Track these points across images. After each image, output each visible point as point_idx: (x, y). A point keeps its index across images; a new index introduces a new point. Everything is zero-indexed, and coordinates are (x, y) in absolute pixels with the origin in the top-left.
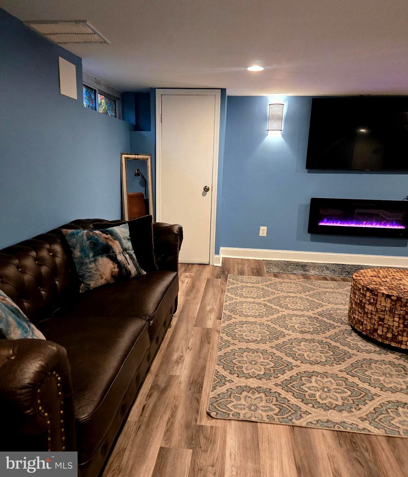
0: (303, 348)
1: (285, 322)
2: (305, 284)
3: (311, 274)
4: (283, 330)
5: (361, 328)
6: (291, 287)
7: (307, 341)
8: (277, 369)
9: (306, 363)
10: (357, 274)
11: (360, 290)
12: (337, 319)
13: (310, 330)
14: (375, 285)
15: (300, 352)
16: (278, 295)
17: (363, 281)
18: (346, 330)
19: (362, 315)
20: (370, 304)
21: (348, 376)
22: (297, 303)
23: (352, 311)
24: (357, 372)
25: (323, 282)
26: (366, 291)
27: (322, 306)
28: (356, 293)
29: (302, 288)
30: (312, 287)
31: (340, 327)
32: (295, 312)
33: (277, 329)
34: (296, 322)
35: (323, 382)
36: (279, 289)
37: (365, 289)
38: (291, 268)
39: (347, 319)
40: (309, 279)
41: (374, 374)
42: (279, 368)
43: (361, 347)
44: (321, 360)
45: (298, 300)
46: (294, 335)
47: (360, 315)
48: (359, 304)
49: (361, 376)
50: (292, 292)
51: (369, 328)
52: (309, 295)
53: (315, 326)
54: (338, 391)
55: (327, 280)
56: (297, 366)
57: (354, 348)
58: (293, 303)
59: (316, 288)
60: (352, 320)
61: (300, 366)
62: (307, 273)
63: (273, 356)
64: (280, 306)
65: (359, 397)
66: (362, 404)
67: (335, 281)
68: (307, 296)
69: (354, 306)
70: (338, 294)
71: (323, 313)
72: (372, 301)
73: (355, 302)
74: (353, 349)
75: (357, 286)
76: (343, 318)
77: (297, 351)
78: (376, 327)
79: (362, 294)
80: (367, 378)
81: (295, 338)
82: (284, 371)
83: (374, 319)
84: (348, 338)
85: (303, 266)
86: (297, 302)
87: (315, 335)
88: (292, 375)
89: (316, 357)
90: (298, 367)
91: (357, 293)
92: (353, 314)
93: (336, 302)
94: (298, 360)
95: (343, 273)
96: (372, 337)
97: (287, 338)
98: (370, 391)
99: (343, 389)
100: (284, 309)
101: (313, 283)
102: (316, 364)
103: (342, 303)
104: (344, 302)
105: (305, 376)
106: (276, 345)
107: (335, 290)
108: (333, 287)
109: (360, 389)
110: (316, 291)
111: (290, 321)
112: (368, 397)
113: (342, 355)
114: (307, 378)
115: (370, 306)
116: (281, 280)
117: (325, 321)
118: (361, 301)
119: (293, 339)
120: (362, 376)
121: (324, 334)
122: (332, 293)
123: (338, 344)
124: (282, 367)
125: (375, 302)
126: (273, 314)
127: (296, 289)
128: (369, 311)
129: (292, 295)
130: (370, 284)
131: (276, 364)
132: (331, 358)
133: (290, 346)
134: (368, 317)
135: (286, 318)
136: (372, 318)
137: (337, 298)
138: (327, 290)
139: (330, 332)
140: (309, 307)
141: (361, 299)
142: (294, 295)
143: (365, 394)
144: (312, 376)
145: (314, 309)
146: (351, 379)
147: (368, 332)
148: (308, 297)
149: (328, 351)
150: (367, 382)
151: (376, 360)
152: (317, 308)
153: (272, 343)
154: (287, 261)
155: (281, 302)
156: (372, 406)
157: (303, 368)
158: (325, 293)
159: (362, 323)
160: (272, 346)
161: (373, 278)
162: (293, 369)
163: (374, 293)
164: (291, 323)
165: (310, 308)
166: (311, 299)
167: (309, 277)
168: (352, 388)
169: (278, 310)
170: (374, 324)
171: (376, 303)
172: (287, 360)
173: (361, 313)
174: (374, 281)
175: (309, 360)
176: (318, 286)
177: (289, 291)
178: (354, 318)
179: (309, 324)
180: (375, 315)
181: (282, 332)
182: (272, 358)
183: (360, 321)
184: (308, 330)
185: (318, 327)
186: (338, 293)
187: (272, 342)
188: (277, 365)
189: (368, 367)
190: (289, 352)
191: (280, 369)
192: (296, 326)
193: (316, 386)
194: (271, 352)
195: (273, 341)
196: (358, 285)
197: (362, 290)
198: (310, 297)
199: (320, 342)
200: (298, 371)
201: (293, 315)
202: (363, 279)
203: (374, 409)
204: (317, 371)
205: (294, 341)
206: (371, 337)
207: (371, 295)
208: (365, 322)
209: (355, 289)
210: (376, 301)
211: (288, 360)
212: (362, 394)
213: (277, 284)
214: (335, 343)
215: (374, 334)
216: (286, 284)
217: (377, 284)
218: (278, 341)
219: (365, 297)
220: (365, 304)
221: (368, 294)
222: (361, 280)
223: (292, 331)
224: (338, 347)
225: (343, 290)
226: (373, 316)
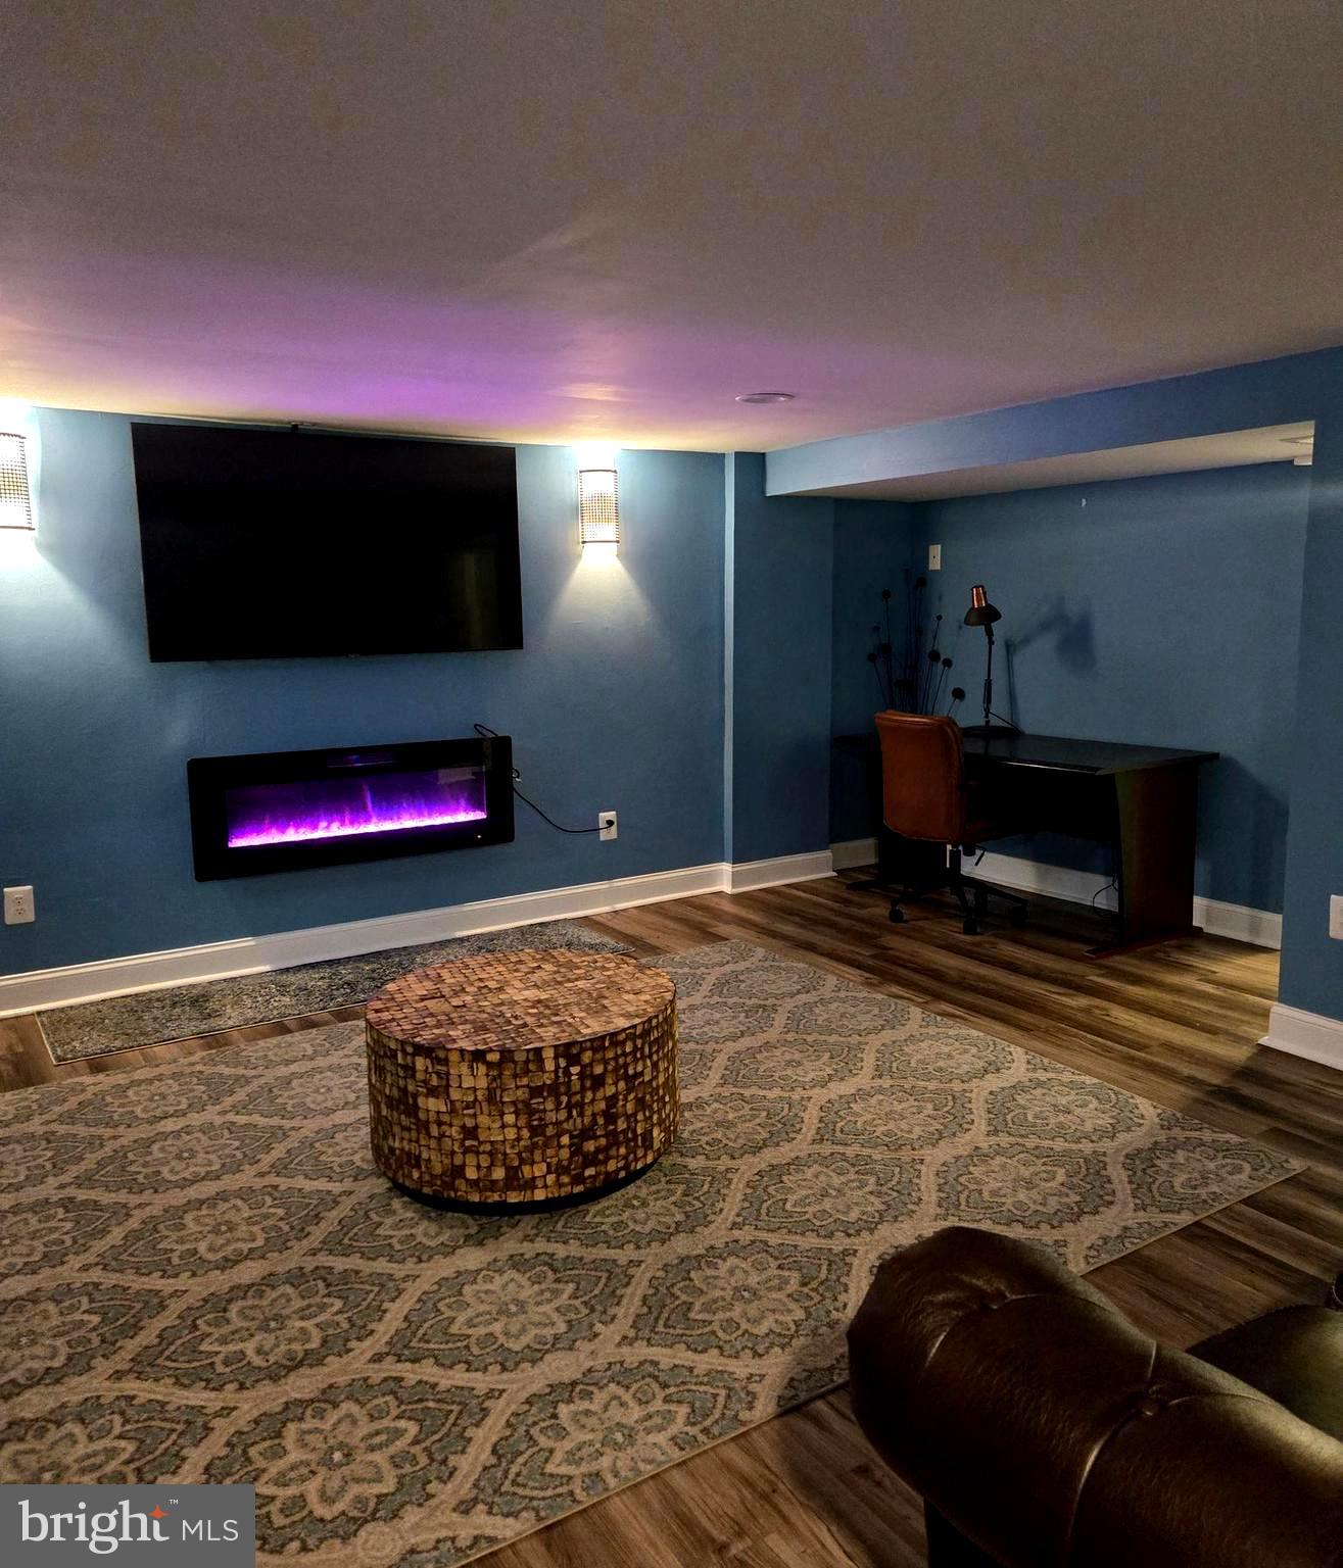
0: (240, 1325)
1: (159, 1246)
2: (215, 1070)
3: (231, 1023)
4: (155, 1282)
5: (416, 1175)
6: (163, 1097)
7: (250, 1294)
8: (150, 1457)
9: (257, 1381)
10: (379, 1005)
11: (395, 1057)
12: (340, 1166)
13: (253, 1245)
14: (437, 1027)
15: (232, 1348)
16: (117, 1144)
17: (399, 1025)
18: (371, 1197)
19: (414, 1135)
20: (432, 1092)
21: (400, 1366)
22: (193, 1154)
23: (380, 1128)
24: (426, 1337)
25: (274, 1041)
26: (414, 1055)
27: (284, 1134)
28: (384, 1068)
29: (203, 1088)
30: (241, 1071)
31: (351, 1193)
32: (193, 1192)
33: (129, 1288)
34: (200, 1229)
35: (323, 1430)
36: (116, 1117)
37: (410, 1049)
38: (155, 1019)
39: (369, 1155)
40: (226, 1045)
41: (476, 1321)
42: (157, 1453)
43: (424, 1240)
44: (307, 1346)
45: (195, 1142)
46: (200, 1289)
47: (406, 1135)
48: (399, 1101)
49: (439, 1350)
50: (171, 1116)
51: (438, 1169)
52: (234, 1106)
53: (270, 1222)
54: (377, 1440)
55: (289, 1031)
56: (225, 1412)
57: (407, 1253)
58: (179, 1157)
59: (254, 1072)
60: (387, 1159)
61: (235, 1408)
62: (213, 1023)
63: (130, 1412)
64: (130, 1188)
65: (445, 1430)
66: (456, 1453)
67: (313, 1027)
68: (225, 1112)
69: (384, 1112)
70: (329, 1074)
71: (292, 1162)
72: (435, 1081)
73: (387, 1096)
74: (404, 1259)
75: (384, 1046)
76: (357, 1158)
77: (220, 1349)
78: (458, 1161)
79: (403, 1067)
80: (459, 1344)
81: (204, 1300)
82: (177, 1455)
83: (450, 1137)
84: (380, 1224)
85: (198, 1000)
86: (195, 1149)
87: (276, 1254)
88: (209, 1457)
89: (290, 1341)
90: (228, 1414)
91: (389, 1067)
92: (385, 1138)
93: (329, 1104)
94: (224, 1384)
95: (335, 992)
96: (452, 1194)
97: (176, 1307)
98: (473, 1389)
99: (392, 1425)
100: (147, 1196)
101: (243, 1054)
102: (291, 1369)
103: (347, 1103)
104: (352, 1097)
105: (257, 1439)
106: (132, 1360)
107: (320, 1062)
108: (310, 1052)
109: (444, 1395)
110: (255, 1085)
111: (174, 1236)
112: (470, 1416)
113: (372, 1296)
114: (267, 1444)
115: (432, 1100)
116: (121, 1078)
117: (300, 1190)
118: (404, 1091)
119: (198, 1305)
120: (442, 1346)
121: (305, 1242)
122: (310, 1074)
123: (355, 1262)
124: (169, 1442)
125: (444, 1083)
126: (105, 1232)
127: (184, 1100)
128: (432, 1117)
129: (170, 1125)
130: (423, 1029)
131: (142, 1441)
132: (338, 1324)
133: (189, 1337)
134: (430, 1137)
135: (161, 1227)
136: (442, 1136)
137: (329, 1090)
138: (294, 1068)
139: (323, 1224)
140: (239, 1155)
141: (401, 1083)
142: (180, 1123)
143: (460, 1407)
144: (284, 1426)
145: (258, 1157)
146: (411, 1376)
147: (439, 1183)
148: (231, 1117)
149: (325, 1300)
150: (460, 1362)
151: (474, 1268)
152: (268, 1148)
153: (117, 1357)
154: (136, 995)
155: (133, 1168)
156: (486, 1438)
157: (246, 1407)
158: (287, 1082)
159: (418, 1158)
160: (117, 1372)
161: (426, 1003)
162: (213, 1429)
163: (437, 1056)
164: (183, 1243)
165: (245, 1156)
166: (243, 1122)
167: (224, 1038)
168: (420, 1406)
169: (125, 1206)
170: (453, 1153)
171: (448, 1086)
172: (184, 1402)
173: (409, 1129)
174: (432, 1015)
175: (266, 1364)
176: (261, 1062)
177: (158, 1113)
178: (392, 1150)
179: (249, 1221)
180: (451, 1125)
181: (152, 1294)
182: (126, 1421)
183: (409, 1154)
184: (245, 1247)
185: (281, 1219)
186: (330, 1068)
187: (115, 1352)
188: (148, 1441)
189: (454, 1306)
190: (187, 1365)
191: (162, 1455)
192: (202, 1247)
193: (304, 1457)
194: (118, 1398)
195: (118, 1345)
196: (385, 1041)
197: (399, 1055)
198: (237, 1114)
199: (296, 1277)
200: (232, 1430)
201: (185, 1208)
202: (399, 1015)
203: (494, 1451)
204: (298, 1396)
205: (203, 1311)
206: (449, 1195)
207: (430, 1066)
208: (425, 1155)
209: (381, 1053)
210: (448, 1080)
211: (189, 1403)
212: (451, 1411)
213: (109, 1099)
214: (344, 1259)
215: (457, 1182)
216: (143, 1087)
217: (439, 1025)
218: (138, 1339)
219: (413, 1076)
220: (415, 1096)
221: (420, 1063)
222: (393, 1020)
223: (188, 1274)
224: (357, 1272)
225: (341, 1053)
226: (444, 1128)
